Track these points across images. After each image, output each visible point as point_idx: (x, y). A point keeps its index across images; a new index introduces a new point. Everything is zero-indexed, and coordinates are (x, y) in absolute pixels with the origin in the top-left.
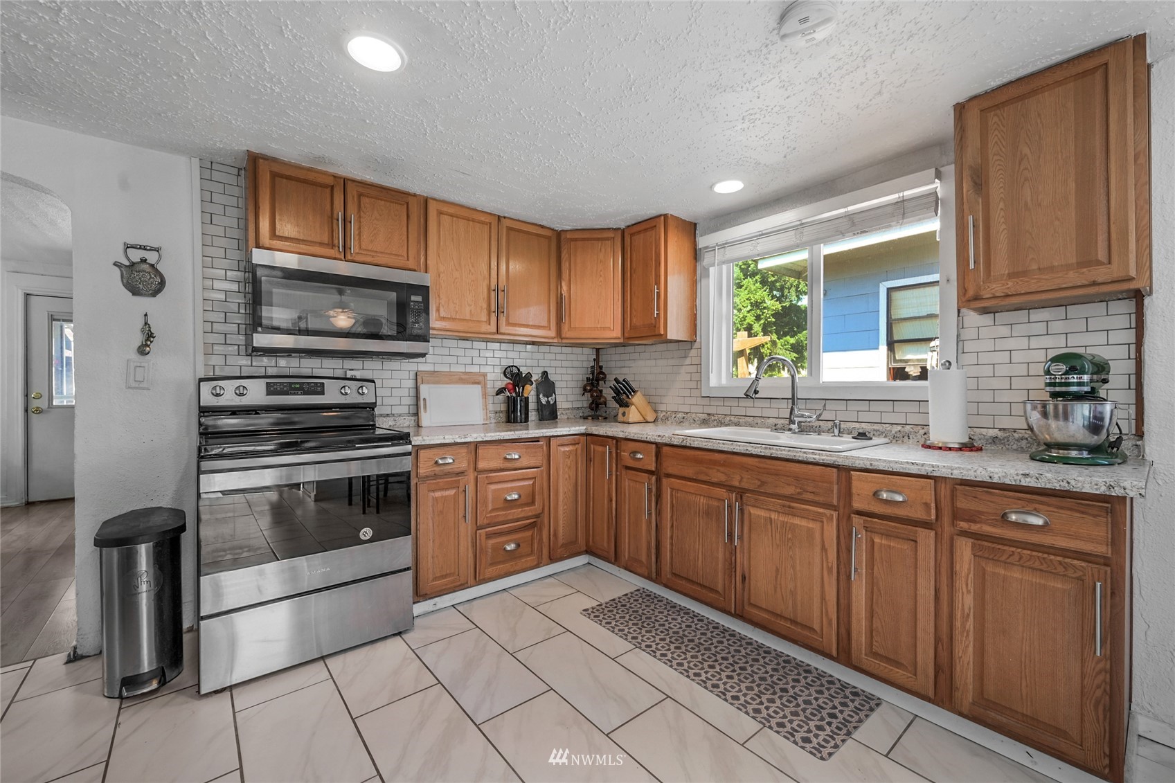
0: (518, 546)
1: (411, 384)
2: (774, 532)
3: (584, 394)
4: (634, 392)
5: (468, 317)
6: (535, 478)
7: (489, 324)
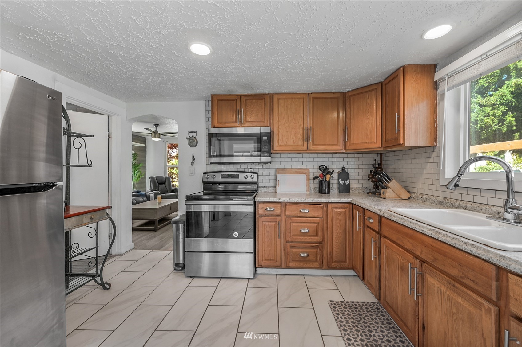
0: (308, 255)
1: (273, 174)
2: (443, 301)
3: (369, 180)
4: (390, 180)
5: (292, 144)
6: (318, 223)
7: (303, 146)
